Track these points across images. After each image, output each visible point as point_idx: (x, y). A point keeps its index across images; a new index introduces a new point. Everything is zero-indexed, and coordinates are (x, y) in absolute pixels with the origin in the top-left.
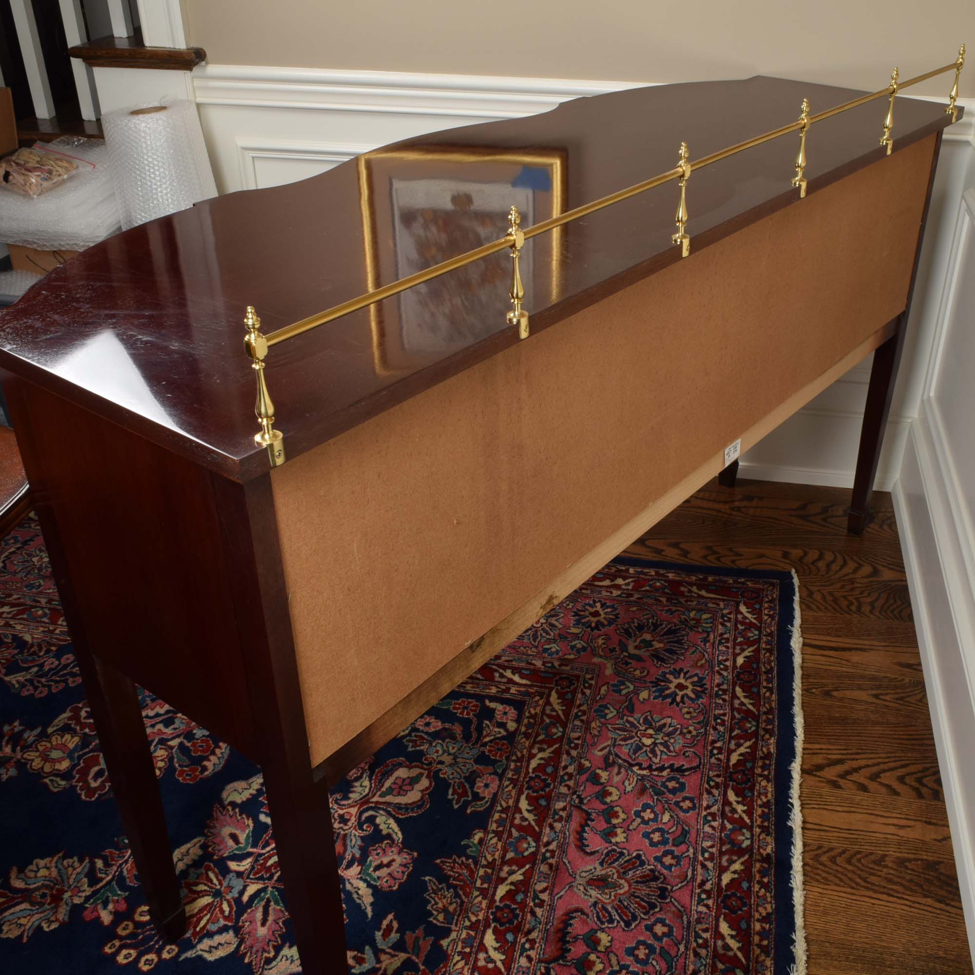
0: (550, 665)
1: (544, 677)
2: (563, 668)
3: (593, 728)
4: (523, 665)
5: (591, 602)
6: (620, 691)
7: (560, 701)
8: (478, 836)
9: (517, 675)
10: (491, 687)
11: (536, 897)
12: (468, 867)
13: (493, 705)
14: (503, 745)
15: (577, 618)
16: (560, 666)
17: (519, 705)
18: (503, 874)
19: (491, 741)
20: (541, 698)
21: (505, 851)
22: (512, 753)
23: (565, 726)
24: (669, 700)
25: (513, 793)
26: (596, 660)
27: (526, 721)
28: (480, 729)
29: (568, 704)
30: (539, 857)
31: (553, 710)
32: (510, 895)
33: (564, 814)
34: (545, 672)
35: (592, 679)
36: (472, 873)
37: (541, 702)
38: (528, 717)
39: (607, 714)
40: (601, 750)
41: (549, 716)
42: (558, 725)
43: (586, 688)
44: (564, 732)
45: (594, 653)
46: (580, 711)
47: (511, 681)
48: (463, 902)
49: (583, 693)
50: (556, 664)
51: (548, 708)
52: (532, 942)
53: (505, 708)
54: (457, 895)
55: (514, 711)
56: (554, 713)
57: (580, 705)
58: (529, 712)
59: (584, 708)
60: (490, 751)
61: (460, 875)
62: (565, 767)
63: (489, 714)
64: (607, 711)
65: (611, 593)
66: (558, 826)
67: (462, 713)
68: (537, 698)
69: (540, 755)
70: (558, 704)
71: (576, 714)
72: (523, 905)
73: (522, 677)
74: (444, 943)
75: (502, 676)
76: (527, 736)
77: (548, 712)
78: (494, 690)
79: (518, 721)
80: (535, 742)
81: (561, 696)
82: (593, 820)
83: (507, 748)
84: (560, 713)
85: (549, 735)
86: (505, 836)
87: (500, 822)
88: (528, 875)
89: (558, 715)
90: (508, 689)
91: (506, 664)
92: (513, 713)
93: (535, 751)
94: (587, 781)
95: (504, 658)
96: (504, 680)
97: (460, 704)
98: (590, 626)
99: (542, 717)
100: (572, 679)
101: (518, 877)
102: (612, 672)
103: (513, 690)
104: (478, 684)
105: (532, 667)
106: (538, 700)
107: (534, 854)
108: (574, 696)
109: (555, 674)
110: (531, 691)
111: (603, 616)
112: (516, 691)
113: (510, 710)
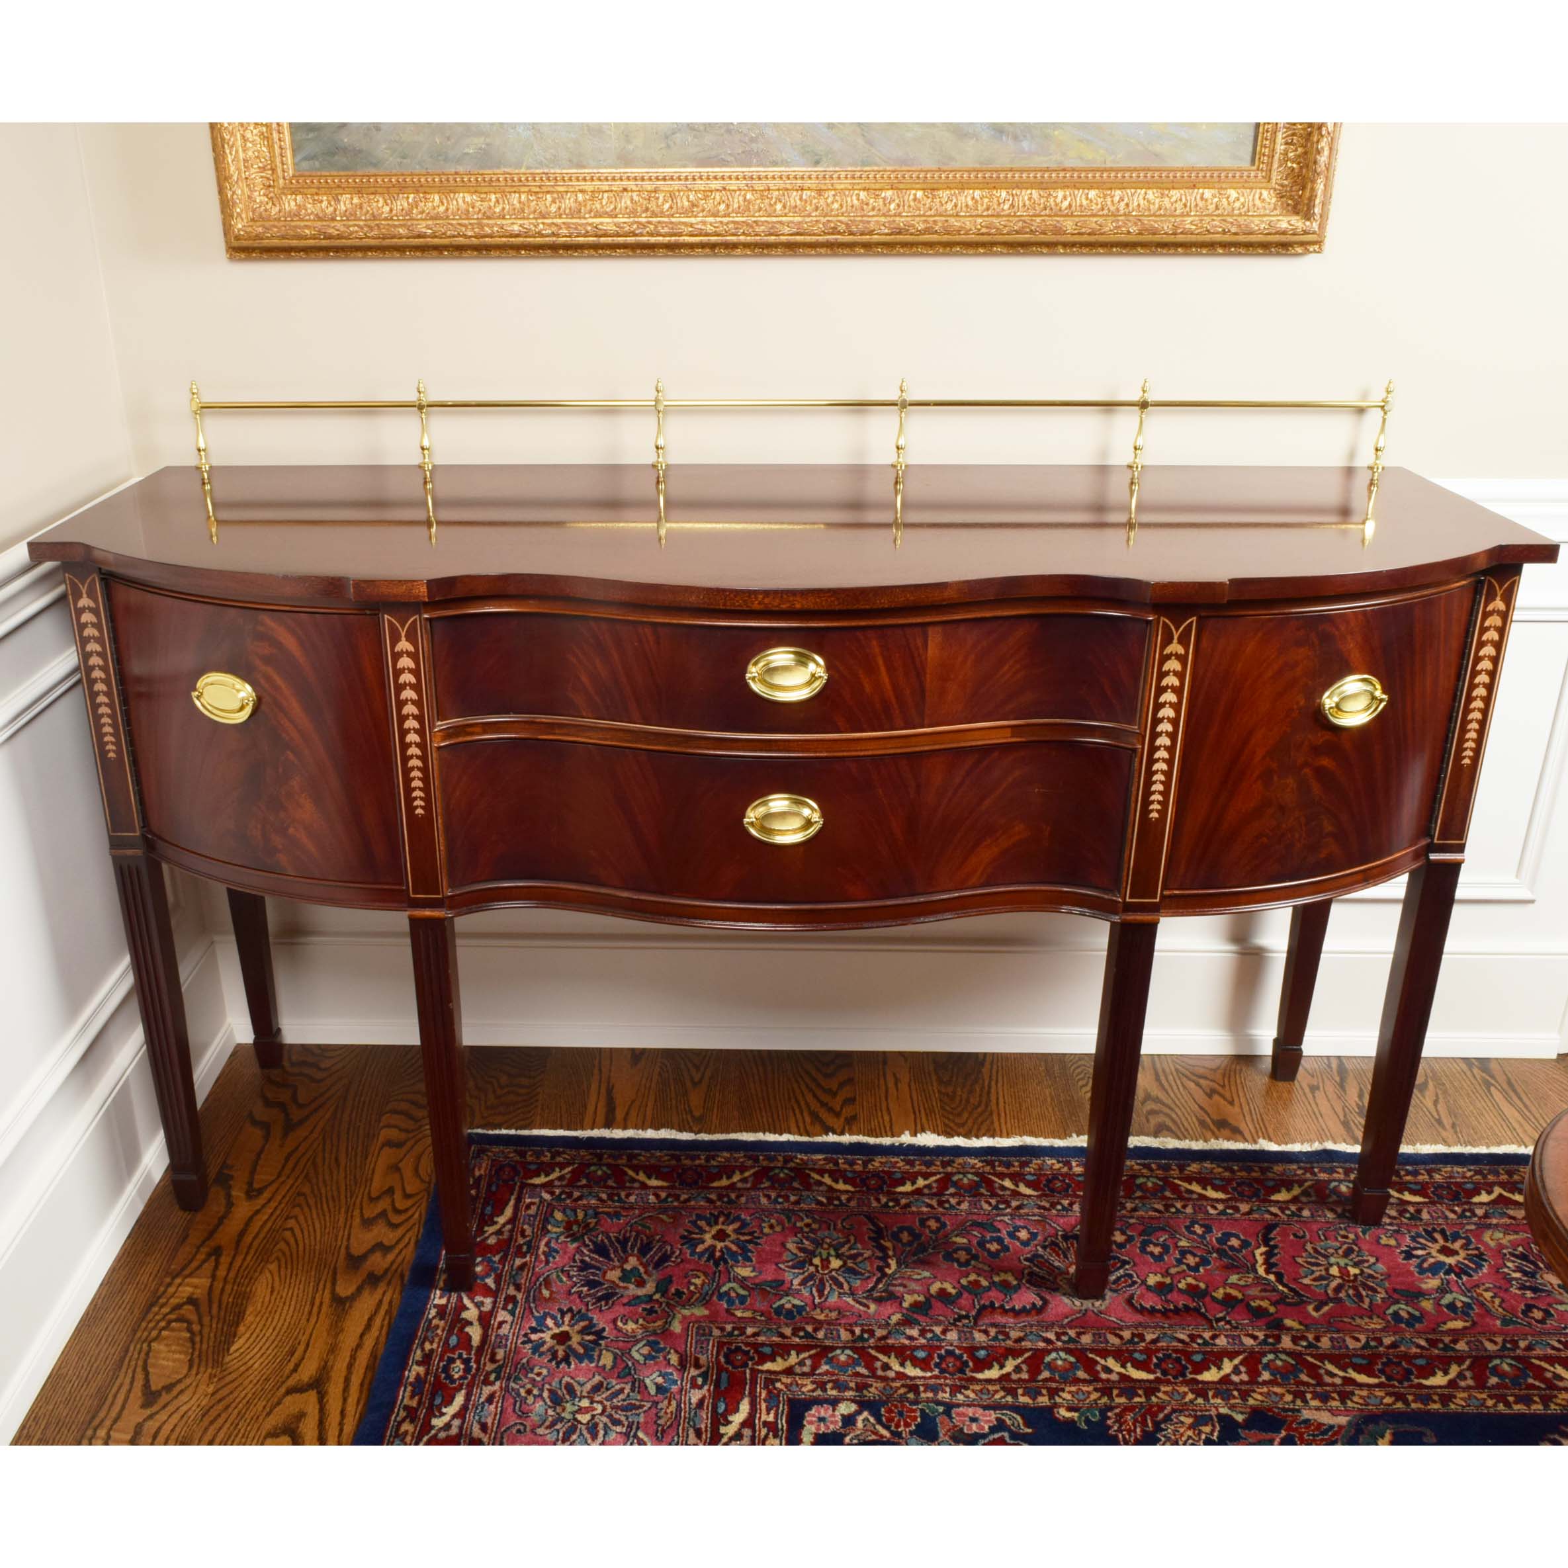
0: (699, 1380)
1: (730, 1383)
2: (703, 1362)
3: (829, 1315)
4: (704, 1414)
5: (529, 1346)
6: (742, 1299)
7: (779, 1358)
8: (1064, 1413)
9: (731, 1418)
11: (1131, 1341)
12: (1119, 1417)
13: (807, 1439)
14: (890, 1411)
15: (572, 1359)
16: (697, 1365)
17: (800, 1406)
18: (1114, 1377)
19: (887, 1428)
20: (780, 1380)
21: (1077, 1381)
22: (903, 1399)
23: (831, 1348)
24: (750, 1246)
25: (978, 1388)
26: (677, 1327)
27: (834, 1393)
29: (783, 1350)
30: (1072, 1346)
31: (801, 1363)
32: (1138, 1365)
33: (993, 1332)
34: (717, 1384)
35: (722, 1329)
36: (1127, 1409)
37: (786, 1381)
38: (826, 1390)
39: (794, 1306)
40: (866, 1306)
41: (815, 1367)
42: (831, 1354)
43: (743, 1333)
44: (844, 1348)
45: (666, 1333)
46: (795, 1334)
47: (748, 1423)
48: (1174, 1411)
49: (755, 1335)
50: (694, 1372)
51: (798, 1370)
52: (1193, 1338)
53: (811, 1423)
54: (1167, 1419)
55: (813, 1411)
56: (808, 1362)
57: (782, 1335)
58: (814, 1390)
59: (788, 1331)
60: (907, 1425)
61: (1135, 1421)
62: (911, 1338)
64: (790, 1305)
65: (502, 1323)
66: (1014, 1334)
68: (779, 1385)
69: (896, 1367)
70: (786, 1359)
71: (801, 1338)
72: (1148, 1352)
73: (733, 1409)
74: (1240, 1418)
75: (738, 1436)
76: (861, 1387)
77: (807, 1369)
79: (834, 1402)
80: (874, 1376)
81: (767, 1359)
82: (992, 1303)
83: (895, 1406)
84: (804, 1355)
85: (853, 1362)
86: (1054, 1385)
87: (1034, 1393)
88: (1104, 1354)
89: (812, 1357)
91: (706, 1436)
92: (818, 1411)
93: (891, 1374)
94: (926, 1315)
98: (595, 1342)
99: (818, 1375)
100: (729, 1351)
101: (1111, 1362)
102: (703, 1307)
103: (769, 1418)
105: (708, 1403)
106: (783, 1384)
107: (1069, 1351)
108: (763, 1345)
109: (720, 1369)
110: (763, 1395)
111: (565, 1328)
112: (768, 1414)
113: (812, 1415)
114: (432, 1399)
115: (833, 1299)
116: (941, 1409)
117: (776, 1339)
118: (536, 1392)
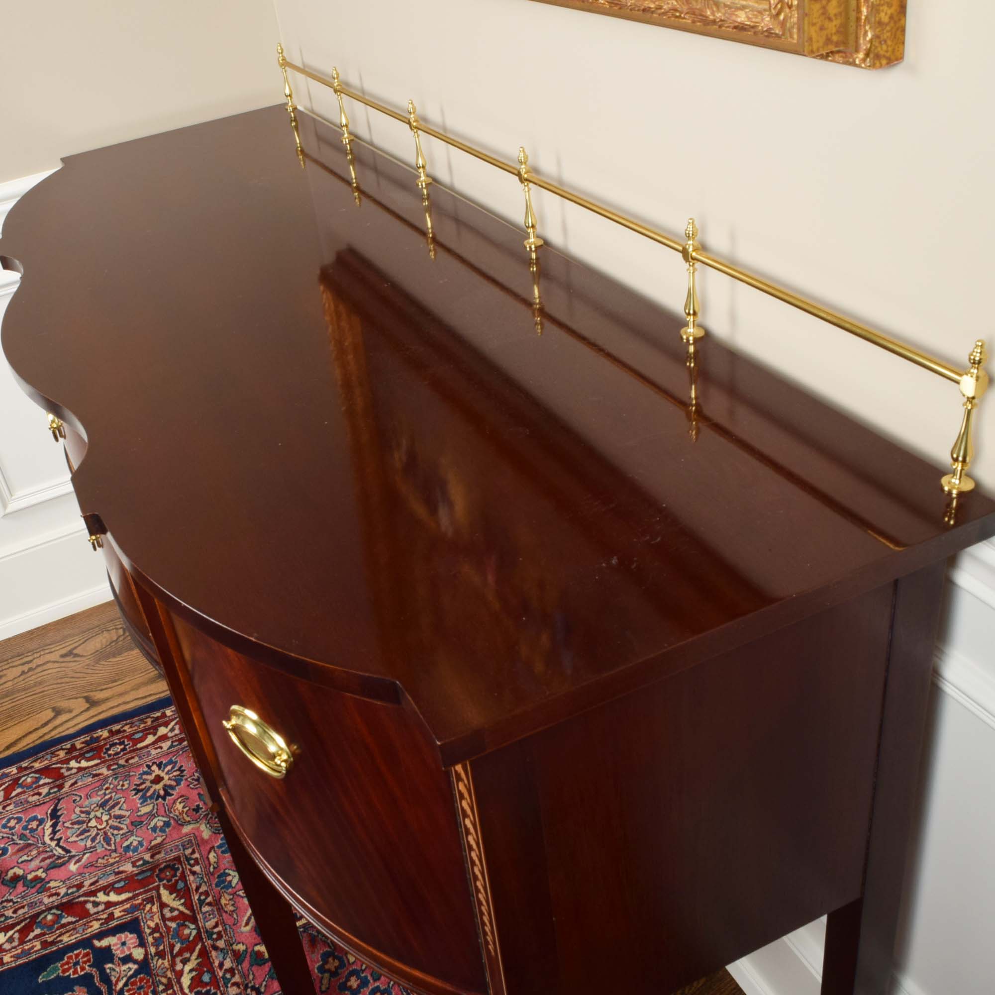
0: (141, 862)
1: (142, 879)
2: (157, 857)
3: (226, 905)
4: (112, 878)
5: (146, 769)
7: (174, 895)
9: (112, 894)
10: (91, 924)
13: (104, 943)
14: (141, 980)
15: (140, 794)
16: (152, 857)
17: (133, 926)
19: (126, 984)
20: (153, 904)
22: (155, 984)
23: (194, 920)
26: (186, 829)
27: (150, 939)
28: (106, 979)
29: (185, 894)
31: (172, 910)
34: (141, 873)
35: (193, 852)
37: (155, 909)
38: (151, 934)
39: (230, 882)
40: (247, 924)
41: (172, 919)
42: (187, 923)
43: (192, 866)
44: (198, 928)
45: (181, 824)
46: (201, 894)
47: (109, 905)
49: (194, 873)
50: (147, 857)
51: (166, 911)
53: (119, 939)
55: (132, 936)
56: (176, 913)
57: (198, 888)
58: (149, 927)
59: (203, 888)
62: (221, 965)
63: (106, 955)
64: (229, 878)
65: (161, 748)
67: (75, 972)
68: (148, 906)
69: (187, 968)
70: (174, 900)
71: (199, 899)
73: (119, 891)
75: (96, 904)
76: (161, 955)
77: (168, 915)
78: (96, 926)
79: (142, 944)
80: (174, 958)
81: (172, 889)
83: (148, 981)
84: (182, 908)
85: (184, 940)
89: (181, 913)
90: (111, 915)
91: (93, 888)
92: (131, 939)
93: (179, 967)
94: (251, 965)
95: (87, 884)
96: (101, 907)
97: (67, 963)
98: (159, 796)
99: (166, 925)
100: (172, 866)
102: (210, 833)
103: (117, 913)
104: (74, 929)
105: (123, 876)
106: (151, 908)
108: (185, 881)
109: (152, 869)
110: (137, 902)
111: (166, 777)
112: (120, 912)
113: (126, 937)
114: (88, 752)
118: (107, 792)
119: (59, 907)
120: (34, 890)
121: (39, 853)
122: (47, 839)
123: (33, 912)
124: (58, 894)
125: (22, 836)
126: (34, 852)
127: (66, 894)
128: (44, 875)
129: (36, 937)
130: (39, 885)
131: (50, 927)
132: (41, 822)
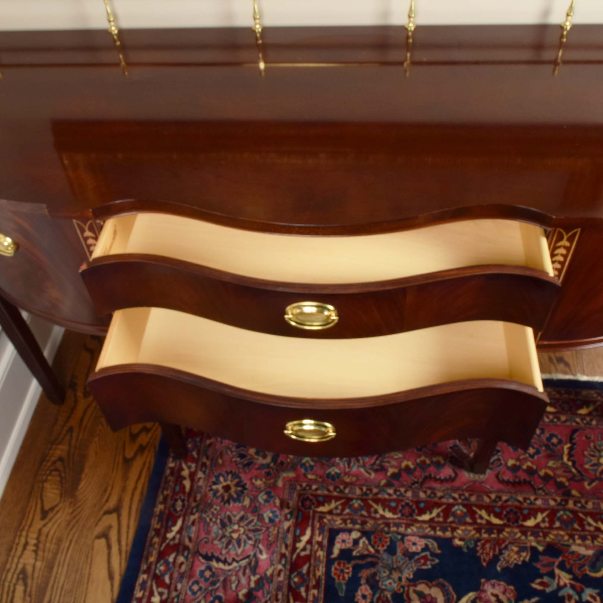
0: (288, 516)
1: (302, 518)
2: (291, 505)
3: (351, 480)
4: (290, 536)
5: (211, 493)
6: (312, 467)
7: (326, 504)
8: (457, 542)
10: (317, 556)
11: (495, 501)
12: (483, 545)
13: (336, 552)
14: (375, 538)
15: (231, 501)
16: (288, 507)
17: (333, 534)
18: (484, 522)
19: (373, 547)
20: (326, 517)
21: (465, 523)
22: (382, 530)
23: (351, 499)
25: (418, 525)
26: (280, 484)
27: (350, 525)
28: (362, 557)
29: (328, 499)
30: (466, 502)
31: (336, 508)
32: (497, 516)
33: (429, 492)
34: (297, 518)
35: (301, 486)
36: (488, 541)
37: (329, 518)
39: (336, 473)
40: (370, 474)
41: (343, 510)
43: (310, 488)
44: (357, 499)
45: (274, 486)
46: (335, 490)
47: (310, 542)
48: (510, 543)
49: (316, 489)
50: (286, 511)
51: (335, 512)
52: (525, 499)
53: (338, 542)
54: (506, 548)
56: (340, 507)
57: (329, 490)
58: (341, 523)
59: (331, 488)
60: (383, 546)
61: (490, 548)
62: (389, 495)
63: (345, 553)
65: (200, 479)
66: (439, 494)
67: (348, 573)
68: (325, 520)
69: (381, 511)
70: (330, 505)
71: (338, 492)
72: (502, 507)
73: (303, 533)
74: (541, 548)
75: (304, 549)
76: (364, 523)
77: (339, 511)
78: (321, 554)
79: (350, 531)
80: (370, 517)
81: (321, 504)
82: (430, 475)
83: (378, 535)
84: (338, 503)
85: (361, 508)
86: (454, 525)
87: (444, 530)
88: (481, 507)
89: (342, 504)
91: (290, 548)
92: (342, 536)
93: (378, 516)
94: (398, 481)
95: (283, 550)
96: (308, 547)
97: (339, 577)
98: (242, 492)
99: (345, 515)
100: (303, 499)
101: (483, 513)
102: (293, 472)
103: (319, 539)
104: (315, 567)
105: (292, 529)
107: (464, 506)
108: (319, 496)
109: (299, 510)
110: (318, 526)
111: (229, 483)
112: (319, 537)
113: (339, 538)
114: (167, 523)
115: (355, 469)
116: (399, 537)
117: (326, 492)
118: (214, 520)
119: (292, 571)
120: (266, 586)
121: (236, 575)
122: (227, 567)
123: (285, 589)
124: (280, 571)
125: (213, 583)
126: (233, 578)
127: (284, 566)
128: (258, 577)
129: (307, 591)
130: (265, 581)
131: (304, 580)
132: (209, 568)
